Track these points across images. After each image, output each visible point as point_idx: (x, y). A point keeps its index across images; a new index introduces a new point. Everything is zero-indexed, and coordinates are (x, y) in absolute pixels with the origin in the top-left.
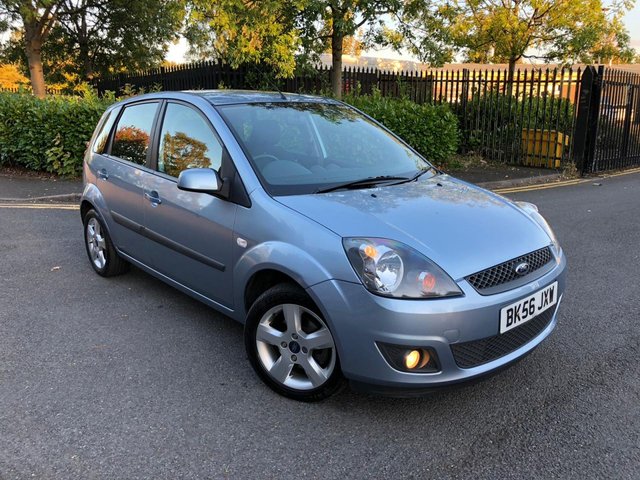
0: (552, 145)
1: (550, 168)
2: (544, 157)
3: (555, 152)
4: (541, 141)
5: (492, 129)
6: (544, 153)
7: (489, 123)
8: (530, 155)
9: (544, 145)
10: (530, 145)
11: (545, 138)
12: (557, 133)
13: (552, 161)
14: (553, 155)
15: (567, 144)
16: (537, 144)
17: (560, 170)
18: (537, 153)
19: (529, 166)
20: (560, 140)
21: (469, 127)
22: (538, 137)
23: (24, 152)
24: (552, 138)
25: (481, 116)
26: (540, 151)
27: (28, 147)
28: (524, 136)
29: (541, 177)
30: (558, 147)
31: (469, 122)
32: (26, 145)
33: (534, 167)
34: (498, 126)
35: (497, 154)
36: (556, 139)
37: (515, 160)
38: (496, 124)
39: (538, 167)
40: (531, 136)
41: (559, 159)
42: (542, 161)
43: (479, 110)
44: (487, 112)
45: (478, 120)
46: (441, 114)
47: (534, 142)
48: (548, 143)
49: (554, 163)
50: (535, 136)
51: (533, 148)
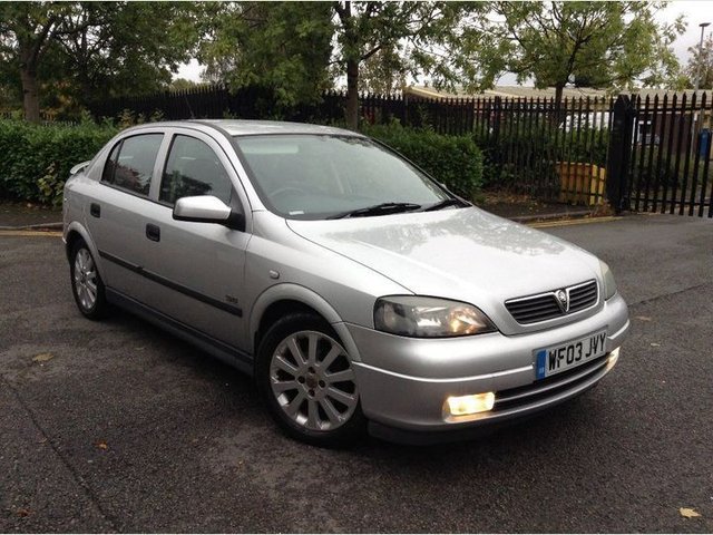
0: (587, 180)
1: (584, 205)
2: (579, 193)
3: (590, 188)
4: (575, 175)
6: (578, 189)
7: (522, 157)
8: (564, 191)
9: (579, 181)
10: (564, 181)
11: (579, 172)
12: (591, 167)
14: (588, 191)
15: (602, 177)
16: (572, 178)
18: (571, 188)
20: (595, 174)
21: (501, 160)
22: (572, 172)
24: (587, 173)
25: (513, 148)
26: (575, 186)
27: (21, 177)
28: (558, 170)
30: (593, 181)
31: (501, 155)
36: (591, 173)
40: (565, 170)
42: (576, 198)
45: (510, 153)
47: (568, 176)
48: (583, 177)
49: (589, 200)
50: (569, 170)
51: (568, 184)
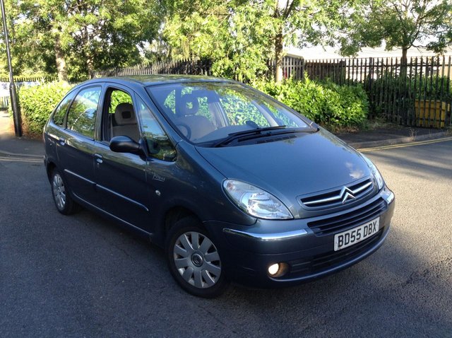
0: (438, 112)
1: (436, 128)
2: (432, 120)
3: (440, 116)
4: (430, 108)
5: (393, 100)
6: (432, 117)
7: (390, 96)
8: (421, 119)
9: (432, 112)
10: (421, 111)
11: (432, 106)
12: (441, 103)
13: (438, 123)
14: (439, 119)
15: (448, 110)
16: (427, 111)
17: (444, 129)
18: (426, 117)
19: (421, 127)
20: (443, 107)
21: (374, 100)
22: (427, 105)
24: (438, 106)
25: (384, 91)
26: (429, 116)
28: (416, 105)
29: (430, 135)
30: (442, 113)
31: (374, 96)
33: (425, 127)
34: (397, 98)
35: (396, 118)
36: (441, 107)
37: (411, 122)
38: (395, 98)
39: (428, 128)
40: (422, 105)
41: (443, 121)
42: (430, 123)
43: (382, 86)
44: (388, 88)
45: (381, 94)
46: (356, 92)
47: (424, 109)
48: (435, 110)
49: (440, 124)
50: (425, 105)
51: (424, 114)
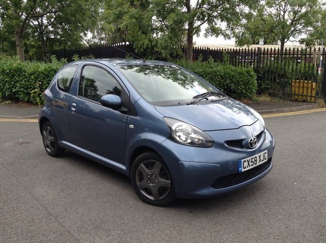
0: (310, 90)
1: (308, 102)
2: (305, 96)
3: (311, 93)
4: (303, 87)
5: (275, 80)
6: (305, 94)
7: (273, 77)
8: (297, 95)
9: (305, 90)
10: (297, 89)
11: (305, 85)
12: (312, 83)
13: (310, 98)
14: (310, 95)
15: (318, 89)
16: (301, 89)
17: (314, 103)
18: (301, 93)
19: (296, 100)
20: (314, 87)
21: (261, 80)
22: (301, 85)
23: (19, 91)
24: (310, 86)
25: (268, 73)
26: (303, 92)
27: (22, 89)
28: (293, 84)
29: (305, 107)
30: (313, 91)
32: (21, 88)
33: (299, 101)
36: (312, 86)
37: (288, 97)
38: (277, 78)
39: (302, 101)
40: (297, 84)
41: (314, 97)
42: (303, 98)
45: (266, 75)
46: (248, 72)
47: (299, 87)
48: (307, 88)
50: (299, 84)
51: (299, 91)
